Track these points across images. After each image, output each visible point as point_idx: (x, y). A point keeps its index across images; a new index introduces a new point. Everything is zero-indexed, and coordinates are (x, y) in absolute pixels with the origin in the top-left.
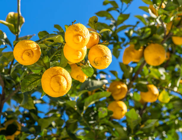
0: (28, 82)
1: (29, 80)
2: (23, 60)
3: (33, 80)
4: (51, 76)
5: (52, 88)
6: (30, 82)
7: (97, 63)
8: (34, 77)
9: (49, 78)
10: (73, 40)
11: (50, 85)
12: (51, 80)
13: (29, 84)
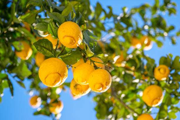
0: (44, 43)
1: (45, 44)
2: (64, 37)
3: (47, 47)
4: (59, 72)
5: (48, 76)
6: (44, 45)
7: (76, 89)
8: (50, 46)
9: (57, 70)
10: (97, 83)
11: (50, 74)
12: (54, 73)
13: (42, 45)
